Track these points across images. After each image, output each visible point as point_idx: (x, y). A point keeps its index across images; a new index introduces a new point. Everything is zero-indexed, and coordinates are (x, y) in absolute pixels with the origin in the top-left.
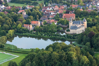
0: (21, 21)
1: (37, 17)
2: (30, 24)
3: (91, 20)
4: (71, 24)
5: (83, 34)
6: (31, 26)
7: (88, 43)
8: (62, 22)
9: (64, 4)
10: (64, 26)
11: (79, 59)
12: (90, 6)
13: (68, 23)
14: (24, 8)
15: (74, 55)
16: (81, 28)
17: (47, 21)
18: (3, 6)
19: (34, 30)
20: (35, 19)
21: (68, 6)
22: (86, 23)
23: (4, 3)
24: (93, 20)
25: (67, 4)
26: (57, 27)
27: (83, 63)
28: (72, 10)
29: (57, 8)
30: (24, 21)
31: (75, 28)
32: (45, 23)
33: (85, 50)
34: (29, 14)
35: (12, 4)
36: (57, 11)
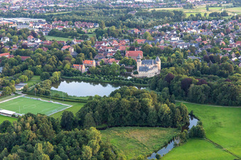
0: (69, 60)
1: (90, 55)
2: (82, 64)
3: (166, 59)
4: (139, 64)
5: (157, 78)
6: (84, 67)
7: (166, 89)
8: (126, 62)
9: (125, 38)
10: (129, 67)
11: (157, 108)
12: (162, 41)
13: (134, 63)
14: (69, 43)
15: (150, 103)
16: (153, 70)
17: (104, 60)
18: (39, 41)
19: (89, 72)
20: (88, 57)
21: (131, 40)
22: (159, 63)
23: (39, 36)
24: (169, 60)
25: (129, 38)
26: (121, 69)
27: (162, 114)
28: (137, 46)
29: (115, 43)
30: (73, 60)
31: (146, 69)
32: (103, 64)
33: (163, 97)
34: (78, 51)
35: (51, 38)
36: (117, 47)
